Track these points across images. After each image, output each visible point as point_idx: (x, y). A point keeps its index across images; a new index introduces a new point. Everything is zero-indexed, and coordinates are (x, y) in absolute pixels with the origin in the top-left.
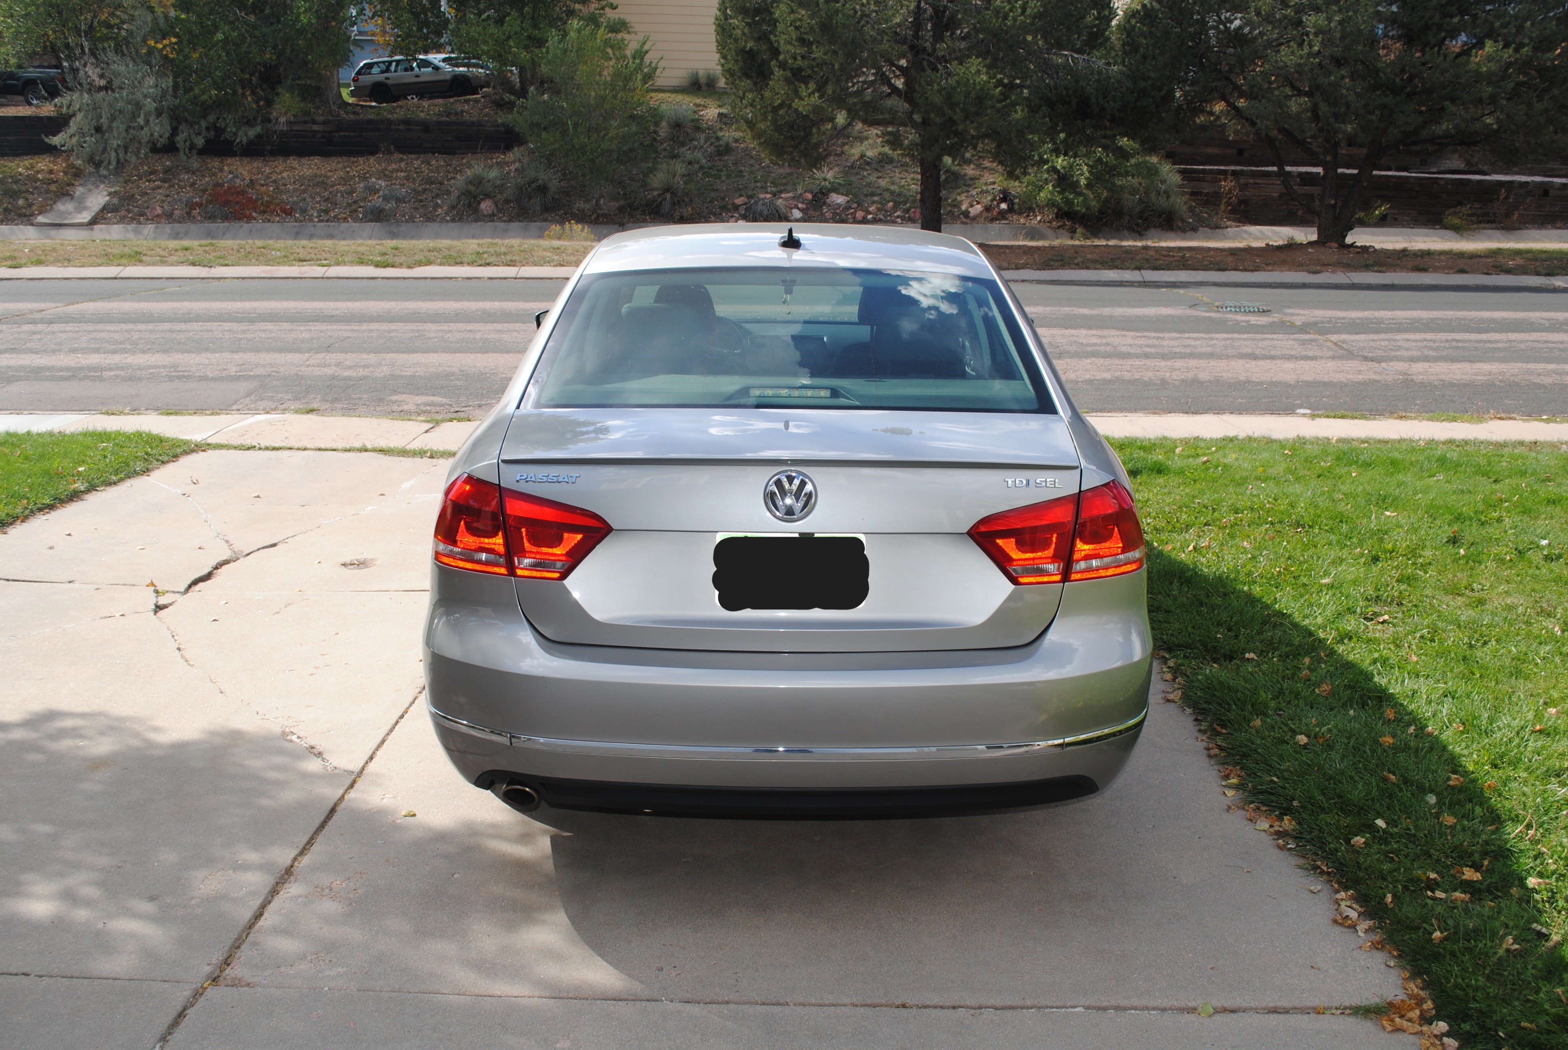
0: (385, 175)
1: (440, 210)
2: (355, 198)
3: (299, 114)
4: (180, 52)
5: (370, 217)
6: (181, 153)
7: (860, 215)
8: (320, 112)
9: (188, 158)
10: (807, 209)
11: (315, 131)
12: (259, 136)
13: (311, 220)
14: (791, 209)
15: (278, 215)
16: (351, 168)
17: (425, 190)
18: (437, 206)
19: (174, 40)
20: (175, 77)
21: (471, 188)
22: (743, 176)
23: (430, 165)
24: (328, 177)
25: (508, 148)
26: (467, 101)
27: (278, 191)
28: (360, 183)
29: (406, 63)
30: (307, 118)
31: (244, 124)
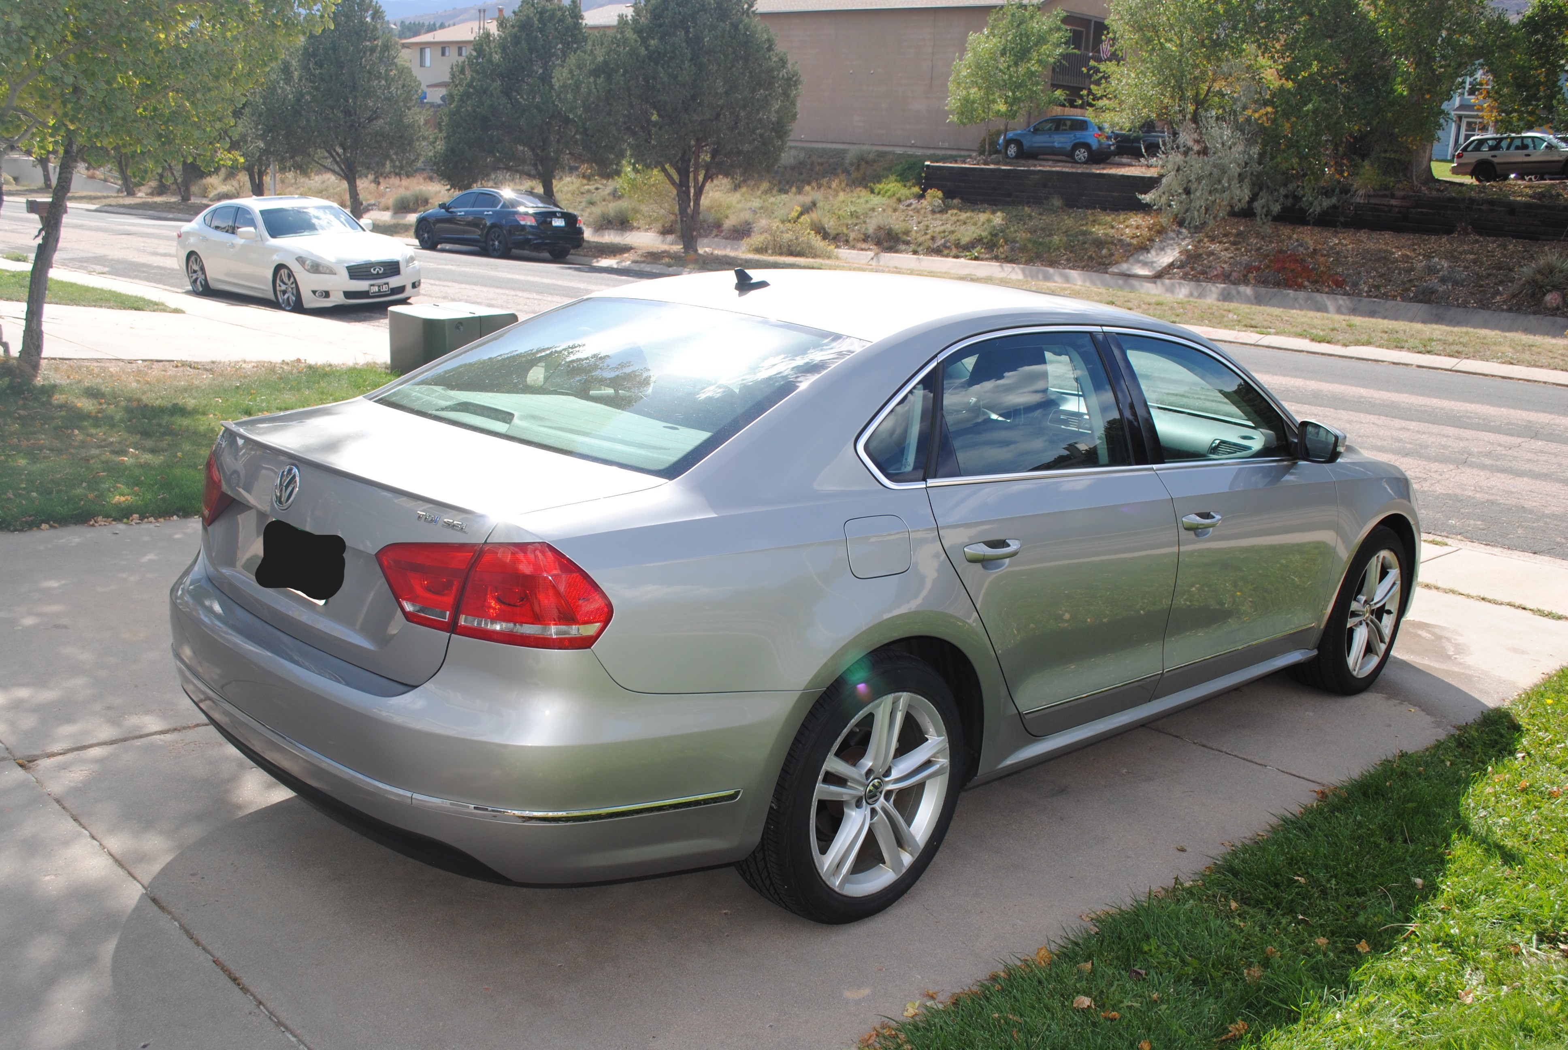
0: (1452, 256)
1: (1498, 298)
2: (1412, 277)
3: (1379, 187)
4: (1274, 121)
5: (1421, 297)
6: (1258, 219)
8: (1400, 186)
9: (1264, 223)
11: (1392, 206)
12: (1334, 207)
13: (1359, 295)
15: (1329, 286)
16: (1420, 246)
17: (1489, 275)
18: (1498, 293)
19: (1271, 110)
20: (1264, 145)
21: (1539, 277)
23: (1505, 249)
24: (1393, 253)
27: (1337, 262)
28: (1422, 261)
29: (1520, 140)
30: (1387, 193)
31: (1322, 194)
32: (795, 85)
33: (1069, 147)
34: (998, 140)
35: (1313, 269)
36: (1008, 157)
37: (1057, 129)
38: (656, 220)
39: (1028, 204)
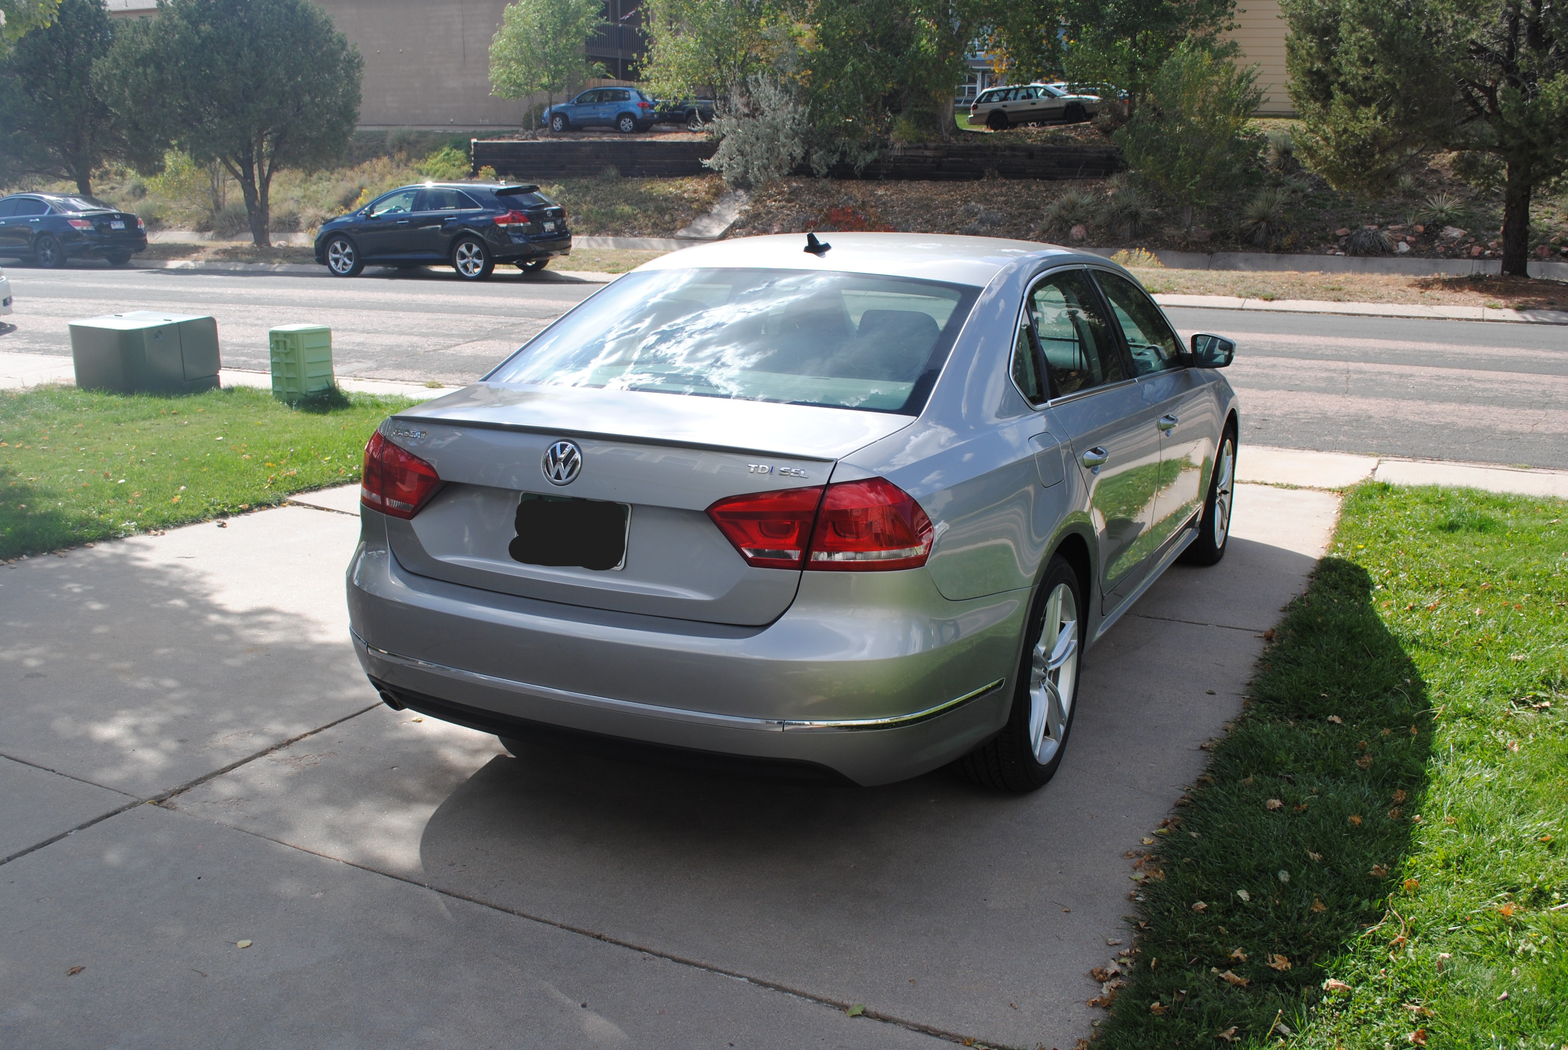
0: (986, 199)
1: (1031, 234)
2: (954, 221)
3: (914, 140)
4: (813, 83)
7: (1476, 250)
8: (932, 138)
10: (1417, 242)
11: (926, 157)
12: (876, 161)
14: (1399, 241)
16: (955, 192)
17: (1021, 214)
18: (1030, 230)
19: (810, 72)
20: (811, 105)
21: (1063, 212)
22: (1351, 206)
23: (1029, 190)
24: (933, 200)
25: (1108, 174)
26: (1075, 128)
27: (885, 212)
28: (960, 206)
29: (1025, 91)
30: (921, 144)
31: (864, 149)
32: (358, 67)
33: (614, 117)
34: (542, 113)
35: (865, 220)
36: (554, 131)
37: (600, 100)
38: (189, 217)
39: (584, 176)
